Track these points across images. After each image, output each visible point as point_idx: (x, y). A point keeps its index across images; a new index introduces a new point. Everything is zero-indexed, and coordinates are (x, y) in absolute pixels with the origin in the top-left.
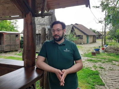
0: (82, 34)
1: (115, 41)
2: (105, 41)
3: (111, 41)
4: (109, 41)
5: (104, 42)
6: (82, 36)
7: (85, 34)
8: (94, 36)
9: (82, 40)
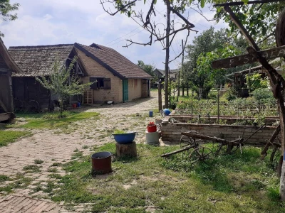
0: (108, 75)
1: (195, 94)
2: (167, 93)
3: (185, 93)
4: (181, 94)
5: (166, 98)
6: (109, 80)
7: (116, 74)
8: (144, 81)
9: (108, 91)
